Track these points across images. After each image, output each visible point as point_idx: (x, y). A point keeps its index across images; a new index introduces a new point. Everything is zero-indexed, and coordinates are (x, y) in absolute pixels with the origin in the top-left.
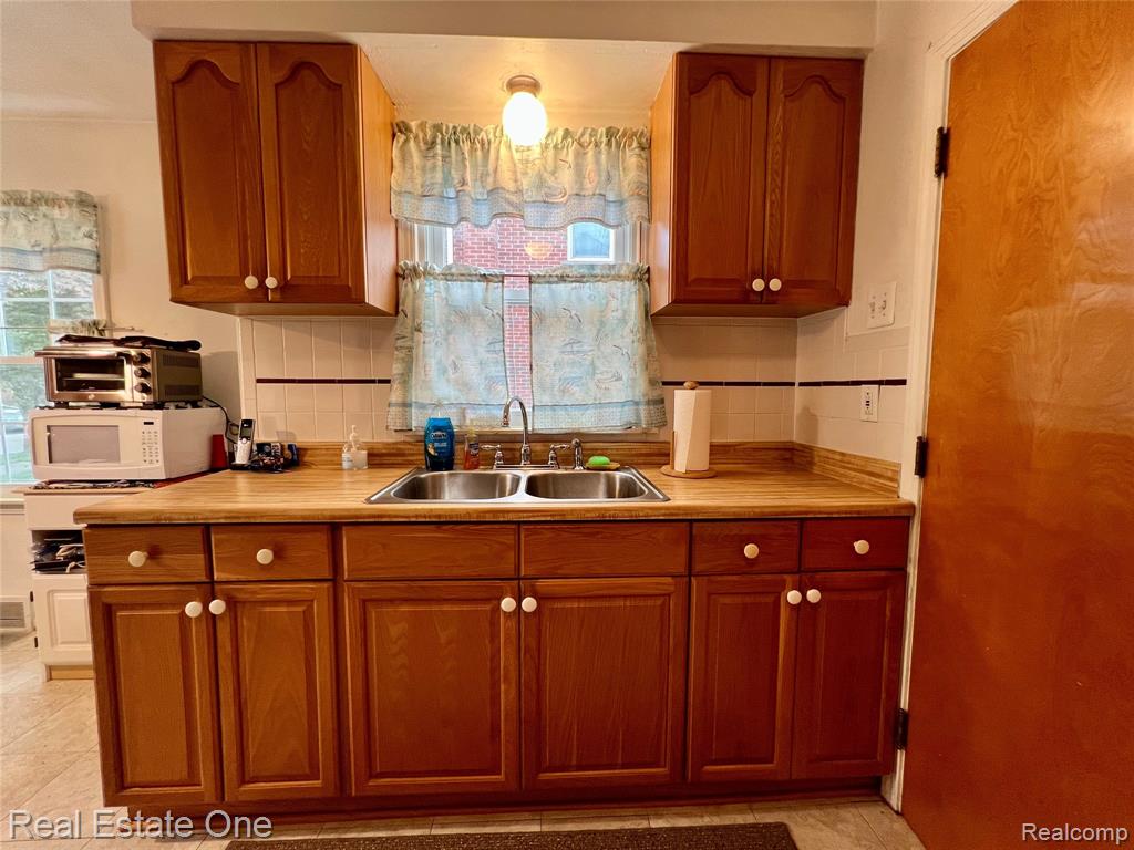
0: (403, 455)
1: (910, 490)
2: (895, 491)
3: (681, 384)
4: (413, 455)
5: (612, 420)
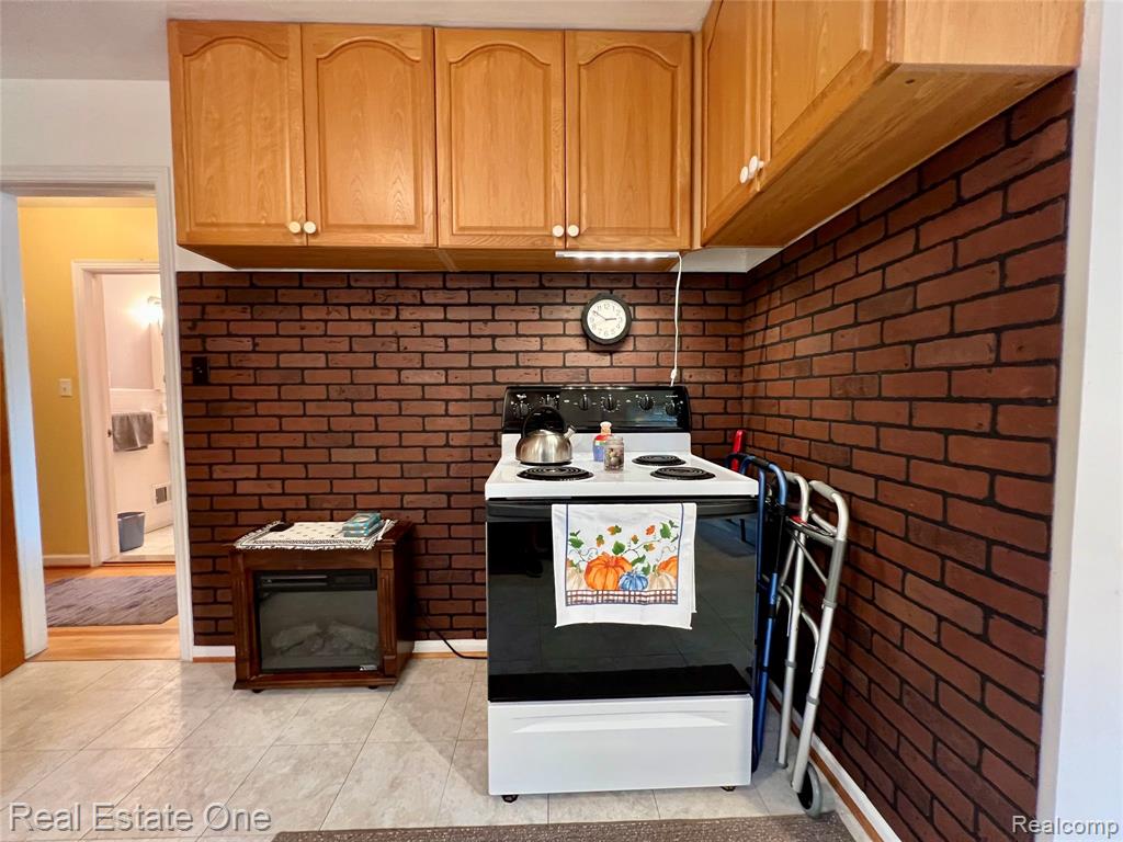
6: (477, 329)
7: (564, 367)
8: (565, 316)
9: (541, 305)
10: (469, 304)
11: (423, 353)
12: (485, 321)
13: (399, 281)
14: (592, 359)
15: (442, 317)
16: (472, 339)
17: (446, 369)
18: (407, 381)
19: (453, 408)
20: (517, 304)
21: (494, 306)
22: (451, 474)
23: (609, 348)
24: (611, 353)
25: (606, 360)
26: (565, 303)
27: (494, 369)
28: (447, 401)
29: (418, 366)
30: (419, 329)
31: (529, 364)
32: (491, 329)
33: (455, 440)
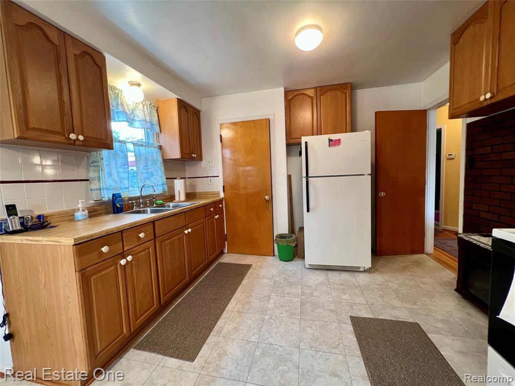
0: (96, 211)
1: (222, 195)
2: (219, 196)
3: (176, 178)
4: (99, 211)
5: (159, 191)
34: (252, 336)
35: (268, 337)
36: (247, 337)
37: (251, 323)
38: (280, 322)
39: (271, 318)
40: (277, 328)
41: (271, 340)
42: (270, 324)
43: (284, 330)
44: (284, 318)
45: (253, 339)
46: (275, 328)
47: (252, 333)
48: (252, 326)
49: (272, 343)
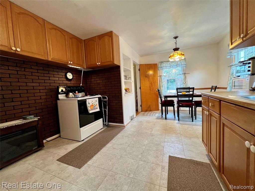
6: (45, 75)
7: (63, 83)
8: (62, 74)
9: (58, 72)
10: (43, 70)
11: (33, 79)
12: (47, 74)
13: (24, 62)
14: (67, 82)
15: (37, 72)
16: (45, 77)
17: (39, 83)
18: (28, 85)
19: (41, 91)
20: (53, 71)
21: (49, 71)
22: (42, 105)
23: (70, 80)
24: (70, 81)
25: (69, 82)
26: (62, 72)
27: (50, 83)
28: (40, 90)
29: (32, 82)
30: (31, 74)
31: (57, 82)
32: (48, 75)
33: (43, 97)
34: (142, 164)
35: (134, 163)
36: (145, 164)
37: (143, 172)
38: (124, 170)
39: (129, 174)
40: (127, 166)
41: (132, 161)
42: (131, 170)
43: (124, 165)
44: (120, 173)
45: (142, 162)
46: (128, 167)
47: (143, 165)
48: (142, 170)
49: (132, 160)
